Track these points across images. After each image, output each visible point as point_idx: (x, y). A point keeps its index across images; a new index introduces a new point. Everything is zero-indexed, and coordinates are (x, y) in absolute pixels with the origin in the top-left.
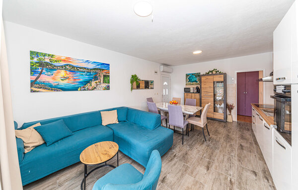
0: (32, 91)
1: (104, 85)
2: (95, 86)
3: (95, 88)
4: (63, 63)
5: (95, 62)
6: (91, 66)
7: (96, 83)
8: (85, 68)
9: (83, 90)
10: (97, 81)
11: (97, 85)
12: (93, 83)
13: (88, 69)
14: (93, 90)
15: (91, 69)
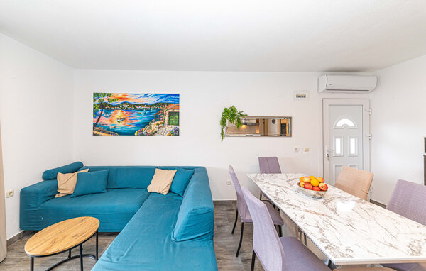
0: (94, 134)
1: (170, 128)
2: (157, 129)
3: (156, 132)
4: (119, 102)
5: (157, 95)
6: (151, 101)
7: (158, 124)
8: (143, 105)
9: (141, 135)
10: (159, 122)
11: (159, 128)
12: (154, 126)
13: (147, 105)
14: (153, 134)
15: (151, 105)
